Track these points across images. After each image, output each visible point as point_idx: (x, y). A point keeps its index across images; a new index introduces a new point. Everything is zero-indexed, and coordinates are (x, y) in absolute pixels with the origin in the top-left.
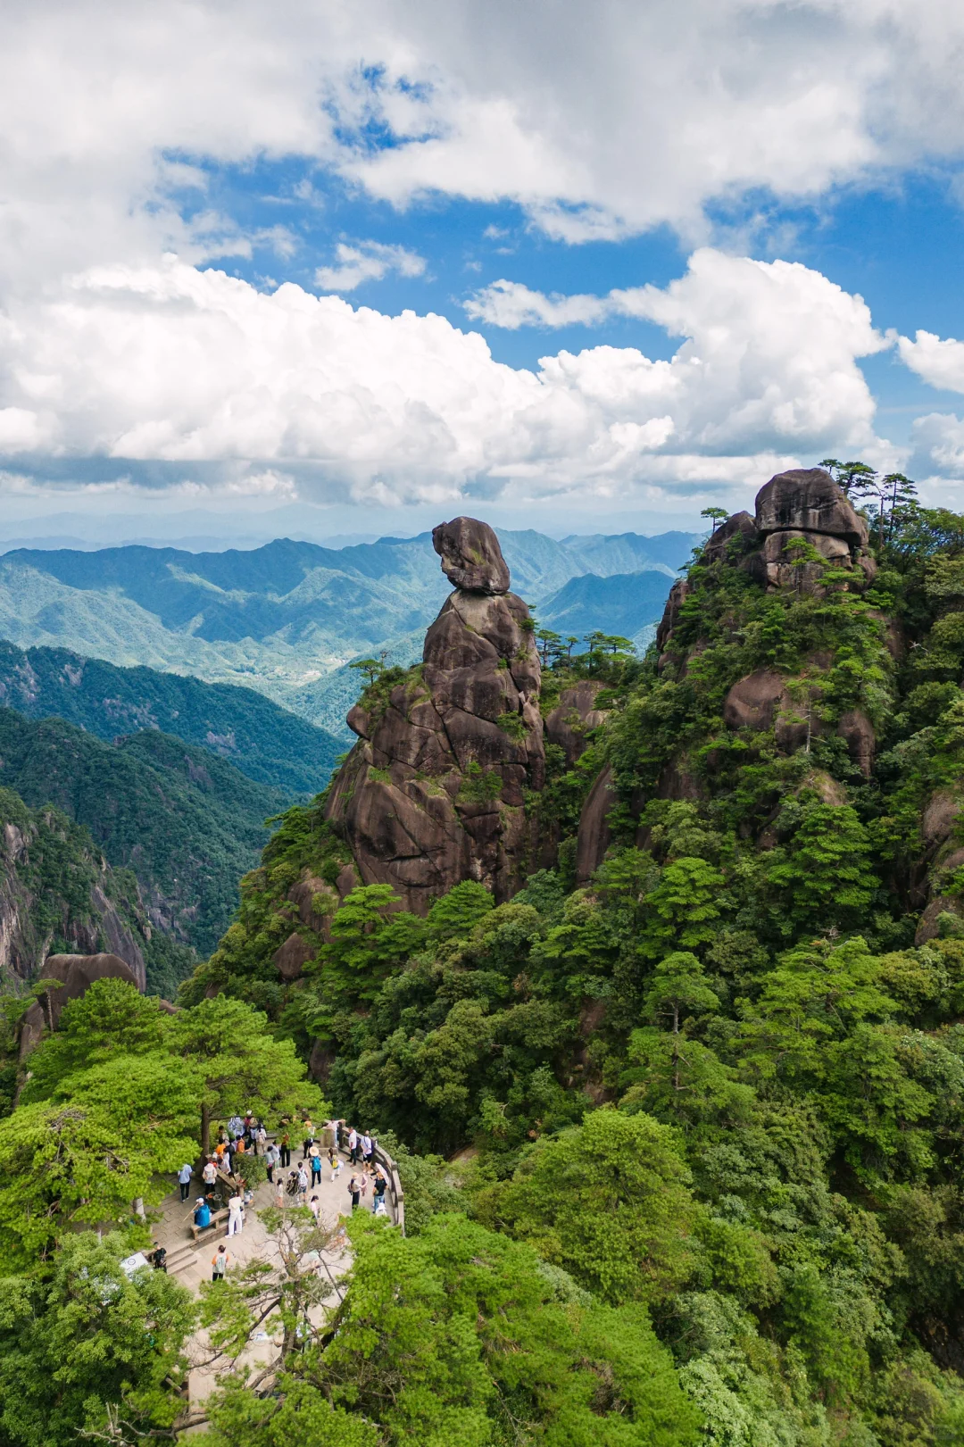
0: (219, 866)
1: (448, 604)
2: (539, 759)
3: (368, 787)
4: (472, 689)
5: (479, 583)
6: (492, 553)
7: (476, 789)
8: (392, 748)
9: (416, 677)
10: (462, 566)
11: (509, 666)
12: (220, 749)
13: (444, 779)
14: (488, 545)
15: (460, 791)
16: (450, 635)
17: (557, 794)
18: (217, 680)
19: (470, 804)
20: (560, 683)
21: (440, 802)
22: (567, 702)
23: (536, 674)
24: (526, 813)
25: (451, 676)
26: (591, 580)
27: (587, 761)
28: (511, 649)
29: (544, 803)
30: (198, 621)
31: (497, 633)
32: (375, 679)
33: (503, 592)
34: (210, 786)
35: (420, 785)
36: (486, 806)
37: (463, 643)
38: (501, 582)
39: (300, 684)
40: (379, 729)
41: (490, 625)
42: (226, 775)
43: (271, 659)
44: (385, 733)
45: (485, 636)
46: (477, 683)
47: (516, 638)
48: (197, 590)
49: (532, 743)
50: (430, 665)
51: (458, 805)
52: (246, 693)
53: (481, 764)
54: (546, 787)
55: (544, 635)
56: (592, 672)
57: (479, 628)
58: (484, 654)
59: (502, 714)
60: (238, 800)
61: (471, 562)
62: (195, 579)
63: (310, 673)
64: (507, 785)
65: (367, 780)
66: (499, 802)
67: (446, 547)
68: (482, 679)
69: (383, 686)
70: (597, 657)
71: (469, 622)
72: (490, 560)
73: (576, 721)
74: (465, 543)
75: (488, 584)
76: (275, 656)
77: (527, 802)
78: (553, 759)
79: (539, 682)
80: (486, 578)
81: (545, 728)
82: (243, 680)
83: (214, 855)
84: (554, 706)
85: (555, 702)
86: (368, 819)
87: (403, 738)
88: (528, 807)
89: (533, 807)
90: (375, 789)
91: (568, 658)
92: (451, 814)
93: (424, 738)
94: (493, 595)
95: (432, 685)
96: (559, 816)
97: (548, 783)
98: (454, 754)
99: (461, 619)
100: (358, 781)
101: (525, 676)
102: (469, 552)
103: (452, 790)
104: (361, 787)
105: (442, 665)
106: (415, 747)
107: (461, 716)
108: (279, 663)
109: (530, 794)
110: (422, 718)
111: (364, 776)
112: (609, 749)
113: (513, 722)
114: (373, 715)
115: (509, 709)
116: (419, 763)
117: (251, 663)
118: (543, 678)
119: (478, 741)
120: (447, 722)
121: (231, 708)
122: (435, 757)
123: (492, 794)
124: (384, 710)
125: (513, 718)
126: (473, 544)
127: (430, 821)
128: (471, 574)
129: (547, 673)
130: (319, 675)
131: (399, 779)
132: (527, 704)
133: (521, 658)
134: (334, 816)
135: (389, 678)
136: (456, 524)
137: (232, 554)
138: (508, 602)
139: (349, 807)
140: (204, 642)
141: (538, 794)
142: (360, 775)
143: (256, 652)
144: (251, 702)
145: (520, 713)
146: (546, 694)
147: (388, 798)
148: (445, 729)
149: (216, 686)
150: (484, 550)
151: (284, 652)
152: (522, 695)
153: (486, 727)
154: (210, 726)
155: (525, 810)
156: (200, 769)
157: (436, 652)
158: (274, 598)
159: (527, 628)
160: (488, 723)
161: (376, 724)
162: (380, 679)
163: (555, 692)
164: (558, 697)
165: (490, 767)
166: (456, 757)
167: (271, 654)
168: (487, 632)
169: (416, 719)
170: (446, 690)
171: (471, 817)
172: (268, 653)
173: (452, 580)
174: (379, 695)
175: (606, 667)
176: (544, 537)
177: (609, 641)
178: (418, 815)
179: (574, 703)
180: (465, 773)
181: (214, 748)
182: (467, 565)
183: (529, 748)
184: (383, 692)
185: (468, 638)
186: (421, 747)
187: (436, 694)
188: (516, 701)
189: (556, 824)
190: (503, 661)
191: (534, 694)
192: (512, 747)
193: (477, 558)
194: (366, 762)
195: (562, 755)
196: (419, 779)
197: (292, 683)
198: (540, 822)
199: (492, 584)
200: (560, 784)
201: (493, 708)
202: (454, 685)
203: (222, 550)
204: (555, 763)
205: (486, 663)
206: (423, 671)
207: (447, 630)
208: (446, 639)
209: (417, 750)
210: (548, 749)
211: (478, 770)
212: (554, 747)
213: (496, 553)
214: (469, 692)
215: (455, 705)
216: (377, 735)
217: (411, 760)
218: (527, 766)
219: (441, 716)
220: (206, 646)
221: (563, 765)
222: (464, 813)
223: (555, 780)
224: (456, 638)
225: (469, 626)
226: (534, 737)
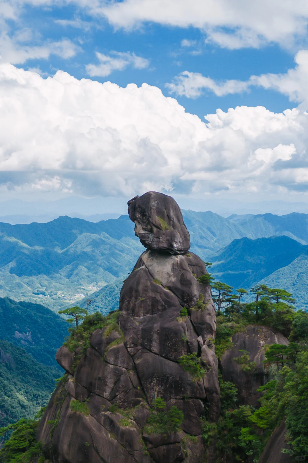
0: (16, 417)
1: (140, 262)
2: (215, 395)
3: (71, 417)
4: (158, 334)
5: (164, 245)
6: (176, 220)
7: (161, 421)
8: (91, 384)
9: (112, 322)
10: (151, 231)
11: (189, 313)
12: (23, 342)
13: (134, 412)
14: (172, 214)
15: (147, 422)
16: (141, 287)
17: (230, 425)
18: (23, 299)
19: (155, 435)
20: (232, 327)
21: (130, 432)
22: (238, 343)
23: (212, 321)
24: (204, 441)
25: (141, 323)
26: (246, 240)
27: (262, 418)
28: (191, 299)
29: (219, 433)
30: (12, 264)
31: (179, 286)
32: (81, 322)
33: (185, 252)
34: (13, 366)
35: (113, 417)
36: (169, 437)
37: (151, 294)
38: (182, 244)
39: (72, 302)
40: (81, 366)
41: (173, 279)
42: (24, 359)
43: (55, 287)
44: (85, 370)
45: (169, 288)
46: (162, 329)
47: (196, 291)
48: (13, 246)
49: (209, 381)
50: (124, 312)
51: (145, 435)
52: (38, 308)
53: (165, 398)
54: (221, 418)
55: (219, 287)
56: (258, 318)
57: (164, 282)
58: (169, 304)
59: (183, 356)
60: (30, 375)
61: (158, 227)
62: (13, 239)
63: (78, 295)
64: (188, 417)
65: (70, 411)
66: (181, 433)
67: (138, 215)
68: (167, 325)
69: (85, 329)
70: (263, 306)
71: (156, 276)
72: (174, 226)
73: (246, 362)
74: (154, 212)
75: (172, 246)
76: (58, 285)
77: (206, 432)
78: (227, 395)
79: (215, 328)
80: (171, 240)
81: (220, 367)
82: (38, 300)
83: (13, 410)
84: (228, 348)
85: (228, 344)
86: (69, 446)
87: (100, 375)
88: (206, 436)
89: (210, 437)
90: (76, 419)
91: (239, 304)
92: (139, 444)
93: (118, 374)
94: (176, 254)
95: (125, 329)
96: (232, 445)
97: (222, 415)
98: (143, 389)
99: (150, 274)
100: (63, 410)
101: (203, 322)
102: (157, 219)
103: (140, 422)
104: (64, 417)
105: (133, 312)
106: (110, 383)
107: (149, 357)
108: (60, 289)
109: (207, 425)
110: (116, 358)
111: (67, 407)
112: (283, 408)
113: (192, 363)
114: (76, 354)
115: (189, 351)
116: (113, 397)
117: (43, 289)
118: (218, 322)
119: (163, 379)
120: (137, 362)
121: (29, 316)
122: (126, 392)
123: (175, 426)
124: (85, 350)
125: (192, 359)
126: (160, 213)
127: (121, 449)
128: (158, 238)
129: (221, 318)
130: (83, 296)
131: (96, 411)
132: (204, 347)
133: (200, 307)
134: (43, 440)
135: (91, 323)
136: (147, 197)
137: (34, 225)
138: (189, 261)
139: (55, 432)
140: (16, 277)
141: (214, 425)
142: (64, 405)
143: (46, 283)
144: (42, 313)
145: (199, 355)
146: (220, 336)
147: (86, 428)
148: (135, 368)
149: (21, 303)
150: (169, 217)
151: (63, 282)
152: (200, 339)
153: (170, 366)
154: (17, 327)
155: (203, 438)
156: (8, 355)
157: (129, 302)
158: (59, 251)
159: (205, 282)
160: (172, 363)
161: (78, 362)
162: (84, 323)
163: (228, 335)
164: (231, 339)
165: (173, 401)
166: (144, 392)
167: (55, 284)
168: (170, 285)
169: (111, 359)
170: (137, 335)
171: (156, 446)
172: (54, 284)
173: (143, 242)
174: (82, 337)
175: (270, 314)
176: (218, 216)
177: (273, 292)
178: (111, 443)
179: (244, 346)
180: (152, 407)
181: (19, 341)
182: (155, 230)
183: (207, 385)
184: (86, 335)
185: (156, 289)
186: (115, 383)
187: (128, 338)
188: (195, 344)
189: (229, 452)
190: (184, 309)
191: (209, 337)
192: (191, 385)
193: (164, 224)
194: (69, 395)
195: (234, 391)
196: (113, 411)
197: (67, 301)
198: (216, 449)
199: (175, 245)
200: (232, 416)
201: (176, 351)
202: (143, 330)
203: (28, 223)
204: (228, 397)
205: (170, 311)
206: (118, 317)
207: (138, 283)
208: (137, 291)
209: (112, 386)
210: (223, 385)
211: (163, 405)
212: (227, 384)
213: (179, 221)
214: (155, 336)
215: (144, 347)
216: (79, 371)
217: (107, 394)
218: (205, 400)
219: (132, 357)
220: (17, 279)
221: (235, 399)
222: (151, 443)
223: (228, 413)
224: (146, 290)
225: (156, 280)
226: (210, 376)
